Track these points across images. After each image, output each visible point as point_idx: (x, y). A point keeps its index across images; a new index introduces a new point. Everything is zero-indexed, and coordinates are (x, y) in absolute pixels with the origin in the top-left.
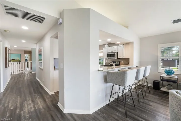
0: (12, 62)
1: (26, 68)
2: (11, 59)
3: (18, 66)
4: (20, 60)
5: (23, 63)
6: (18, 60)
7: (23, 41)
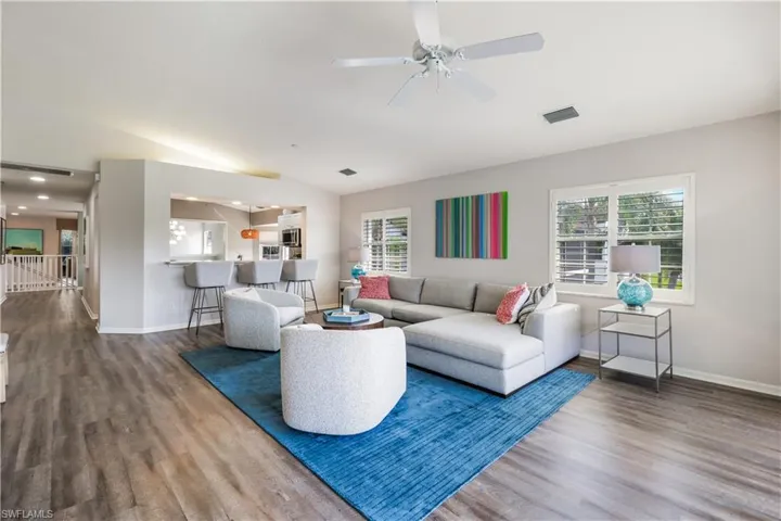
0: (10, 256)
1: (64, 280)
2: (10, 244)
3: (38, 270)
4: (39, 249)
5: (53, 259)
6: (34, 251)
7: (43, 197)
